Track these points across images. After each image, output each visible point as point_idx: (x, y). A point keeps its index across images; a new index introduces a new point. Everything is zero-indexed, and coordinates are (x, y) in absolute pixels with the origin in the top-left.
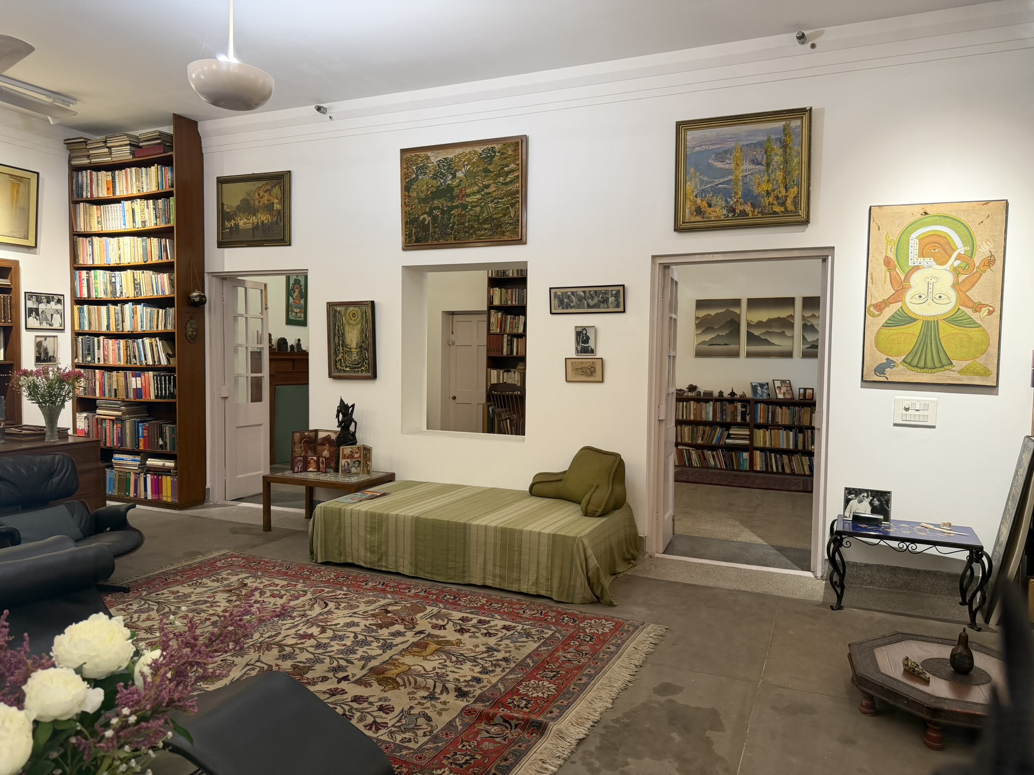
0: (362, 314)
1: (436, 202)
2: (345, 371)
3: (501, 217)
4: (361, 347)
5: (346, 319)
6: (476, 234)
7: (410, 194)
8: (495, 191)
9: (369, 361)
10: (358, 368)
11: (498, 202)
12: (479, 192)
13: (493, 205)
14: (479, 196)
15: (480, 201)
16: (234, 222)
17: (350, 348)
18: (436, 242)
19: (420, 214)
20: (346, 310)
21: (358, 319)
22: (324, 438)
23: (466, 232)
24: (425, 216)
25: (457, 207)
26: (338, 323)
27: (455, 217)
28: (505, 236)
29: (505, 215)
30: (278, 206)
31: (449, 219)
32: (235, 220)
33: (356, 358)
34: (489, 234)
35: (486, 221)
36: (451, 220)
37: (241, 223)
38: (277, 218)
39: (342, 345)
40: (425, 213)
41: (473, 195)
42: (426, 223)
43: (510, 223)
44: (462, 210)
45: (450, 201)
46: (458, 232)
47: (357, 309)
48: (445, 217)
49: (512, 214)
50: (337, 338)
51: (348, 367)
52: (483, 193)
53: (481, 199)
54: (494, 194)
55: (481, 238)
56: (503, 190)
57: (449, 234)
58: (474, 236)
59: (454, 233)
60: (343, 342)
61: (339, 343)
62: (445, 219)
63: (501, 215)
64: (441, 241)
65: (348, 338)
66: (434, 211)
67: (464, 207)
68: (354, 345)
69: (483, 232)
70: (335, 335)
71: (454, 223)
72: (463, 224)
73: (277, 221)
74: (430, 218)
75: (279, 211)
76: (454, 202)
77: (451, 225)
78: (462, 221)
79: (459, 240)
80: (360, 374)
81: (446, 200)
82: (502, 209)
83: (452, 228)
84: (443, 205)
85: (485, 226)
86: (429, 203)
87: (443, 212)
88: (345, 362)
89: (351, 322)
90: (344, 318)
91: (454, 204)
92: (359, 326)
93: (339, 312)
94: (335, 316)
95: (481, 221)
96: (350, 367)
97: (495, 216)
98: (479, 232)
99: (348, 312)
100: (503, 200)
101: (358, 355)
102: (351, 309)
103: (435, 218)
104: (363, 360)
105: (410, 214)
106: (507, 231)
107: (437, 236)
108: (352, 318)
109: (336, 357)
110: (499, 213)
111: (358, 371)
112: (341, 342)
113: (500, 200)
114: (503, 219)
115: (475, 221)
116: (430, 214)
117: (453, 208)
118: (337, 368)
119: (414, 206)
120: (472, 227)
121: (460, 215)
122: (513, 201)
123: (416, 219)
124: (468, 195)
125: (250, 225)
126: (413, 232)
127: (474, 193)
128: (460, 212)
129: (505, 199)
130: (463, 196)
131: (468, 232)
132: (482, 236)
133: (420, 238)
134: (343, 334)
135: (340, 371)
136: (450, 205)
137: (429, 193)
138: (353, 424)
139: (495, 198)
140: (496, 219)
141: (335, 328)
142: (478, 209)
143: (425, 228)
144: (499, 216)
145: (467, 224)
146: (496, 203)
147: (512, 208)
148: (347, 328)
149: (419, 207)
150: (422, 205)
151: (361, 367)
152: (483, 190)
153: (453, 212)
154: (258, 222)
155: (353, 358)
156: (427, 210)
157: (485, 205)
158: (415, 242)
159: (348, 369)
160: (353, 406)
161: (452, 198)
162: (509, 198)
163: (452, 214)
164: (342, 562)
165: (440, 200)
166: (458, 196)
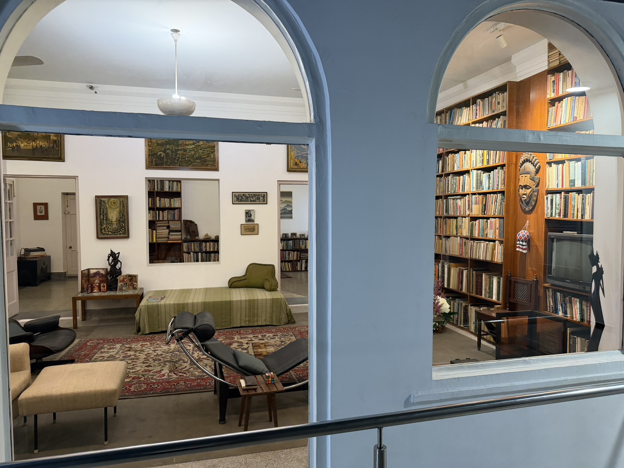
0: (120, 204)
1: (168, 146)
2: (108, 234)
3: (206, 157)
4: (119, 221)
5: (108, 205)
6: (192, 164)
7: (152, 141)
8: (202, 145)
9: (125, 229)
10: (117, 232)
11: (204, 150)
12: (193, 144)
13: (202, 151)
14: (193, 146)
15: (194, 149)
17: (112, 221)
18: (168, 167)
19: (158, 151)
20: (108, 200)
21: (118, 205)
22: (94, 273)
23: (186, 163)
24: (161, 153)
25: (181, 150)
26: (102, 207)
27: (179, 155)
28: (209, 166)
29: (208, 157)
30: (54, 138)
31: (176, 155)
32: (16, 143)
33: (116, 227)
34: (199, 165)
35: (197, 158)
37: (22, 145)
38: (54, 145)
39: (106, 220)
40: (161, 151)
41: (190, 145)
42: (162, 156)
43: (211, 161)
44: (184, 152)
45: (176, 146)
46: (182, 163)
47: (117, 200)
48: (174, 154)
49: (212, 157)
50: (102, 216)
52: (196, 145)
55: (195, 166)
56: (207, 145)
57: (176, 163)
58: (191, 165)
59: (179, 163)
60: (106, 218)
61: (103, 219)
64: (171, 166)
65: (110, 216)
66: (167, 151)
67: (185, 150)
68: (114, 219)
69: (196, 164)
70: (100, 214)
71: (179, 158)
72: (184, 158)
73: (53, 147)
74: (164, 154)
75: (55, 141)
76: (179, 147)
77: (177, 159)
79: (182, 166)
80: (119, 236)
81: (174, 146)
82: (206, 154)
84: (172, 148)
85: (197, 161)
86: (163, 146)
87: (172, 151)
88: (107, 229)
89: (113, 207)
92: (118, 209)
93: (104, 201)
94: (100, 203)
95: (195, 158)
96: (111, 232)
97: (203, 157)
98: (194, 164)
99: (110, 201)
100: (207, 150)
101: (117, 225)
102: (112, 199)
103: (167, 155)
104: (121, 228)
105: (151, 151)
106: (210, 164)
107: (169, 163)
108: (113, 205)
109: (102, 226)
111: (117, 234)
115: (191, 158)
116: (164, 151)
117: (178, 150)
118: (102, 233)
119: (154, 147)
120: (190, 161)
121: (182, 154)
122: (212, 151)
123: (156, 154)
124: (187, 145)
125: (30, 147)
126: (154, 160)
128: (182, 152)
130: (184, 145)
131: (188, 163)
133: (158, 163)
134: (106, 214)
135: (104, 234)
136: (176, 148)
137: (163, 141)
139: (203, 148)
141: (101, 210)
142: (193, 152)
143: (162, 159)
145: (187, 159)
147: (212, 154)
148: (109, 210)
149: (158, 148)
150: (160, 147)
151: (119, 231)
152: (195, 143)
153: (178, 152)
154: (37, 146)
155: (114, 227)
157: (197, 151)
158: (155, 165)
160: (119, 253)
161: (178, 145)
162: (210, 149)
165: (171, 146)
166: (181, 145)
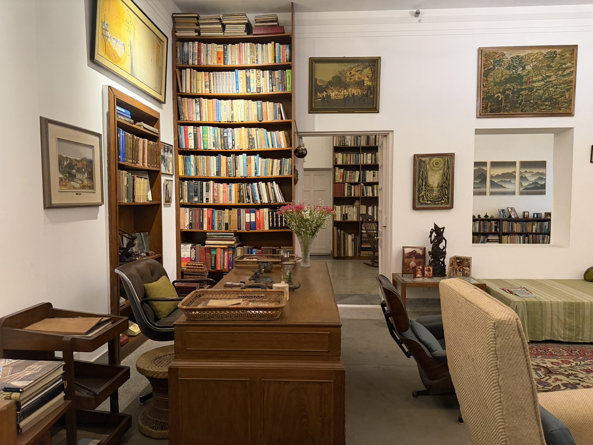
0: (444, 165)
1: (508, 85)
2: (426, 204)
3: (559, 97)
4: (442, 186)
5: (429, 166)
6: (539, 108)
7: (488, 79)
8: (555, 80)
9: (448, 197)
10: (438, 201)
11: (557, 88)
12: (542, 80)
13: (553, 90)
14: (542, 83)
15: (543, 86)
16: (326, 93)
17: (432, 187)
18: (507, 113)
19: (495, 93)
20: (430, 160)
21: (441, 166)
22: (410, 253)
23: (531, 107)
24: (499, 94)
25: (525, 89)
26: (422, 170)
27: (523, 96)
28: (561, 110)
29: (562, 96)
30: (368, 83)
31: (518, 97)
32: (326, 92)
33: (437, 194)
34: (549, 108)
35: (546, 100)
36: (520, 98)
37: (333, 95)
38: (367, 92)
39: (425, 185)
40: (499, 92)
41: (538, 82)
42: (500, 99)
43: (565, 102)
44: (529, 92)
45: (519, 85)
46: (525, 107)
47: (440, 159)
48: (515, 95)
49: (567, 96)
50: (420, 180)
51: (430, 201)
52: (546, 81)
53: (544, 85)
54: (554, 82)
55: (543, 111)
56: (561, 80)
57: (517, 108)
58: (538, 109)
59: (522, 107)
60: (426, 183)
61: (422, 184)
62: (515, 98)
63: (559, 96)
64: (511, 112)
65: (431, 180)
66: (507, 92)
67: (531, 89)
68: (435, 185)
69: (544, 107)
70: (419, 178)
71: (522, 100)
72: (529, 101)
73: (367, 95)
74: (503, 96)
75: (369, 87)
76: (522, 86)
77: (519, 101)
78: (529, 99)
79: (525, 111)
80: (440, 206)
81: (517, 84)
82: (559, 93)
83: (520, 104)
84: (514, 87)
85: (546, 103)
86: (503, 85)
87: (513, 93)
88: (426, 198)
89: (434, 168)
90: (428, 166)
91: (523, 87)
92: (441, 172)
93: (424, 162)
94: (420, 164)
95: (543, 99)
96: (431, 201)
97: (554, 97)
98: (541, 107)
99: (432, 162)
100: (560, 87)
101: (438, 192)
102: (435, 159)
103: (507, 97)
104: (443, 196)
105: (486, 93)
106: (563, 107)
107: (508, 108)
108: (435, 166)
109: (419, 194)
110: (557, 95)
111: (438, 204)
112: (424, 183)
113: (558, 87)
114: (560, 99)
115: (538, 99)
116: (502, 93)
117: (522, 90)
118: (420, 202)
119: (490, 88)
120: (536, 103)
121: (527, 95)
122: (568, 87)
123: (492, 97)
124: (534, 82)
125: (341, 96)
126: (489, 105)
127: (539, 81)
128: (527, 93)
129: (563, 86)
130: (530, 82)
131: (533, 107)
132: (543, 109)
133: (494, 109)
134: (426, 178)
135: (422, 204)
136: (519, 88)
137: (503, 79)
138: (444, 241)
139: (555, 85)
140: (555, 99)
141: (420, 173)
142: (541, 92)
143: (499, 102)
144: (557, 97)
145: (532, 101)
146: (555, 88)
147: (567, 92)
148: (430, 173)
149: (495, 88)
150: (497, 87)
151: (441, 200)
152: (545, 79)
153: (522, 92)
154: (349, 95)
155: (434, 194)
156: (501, 91)
157: (547, 89)
158: (490, 112)
159: (429, 202)
160: (443, 228)
161: (522, 84)
162: (566, 85)
163: (521, 94)
164: (544, 340)
165: (512, 84)
166: (526, 82)
